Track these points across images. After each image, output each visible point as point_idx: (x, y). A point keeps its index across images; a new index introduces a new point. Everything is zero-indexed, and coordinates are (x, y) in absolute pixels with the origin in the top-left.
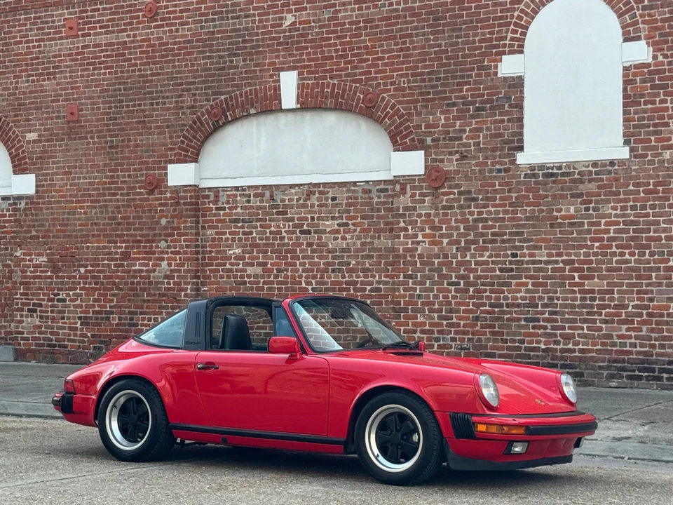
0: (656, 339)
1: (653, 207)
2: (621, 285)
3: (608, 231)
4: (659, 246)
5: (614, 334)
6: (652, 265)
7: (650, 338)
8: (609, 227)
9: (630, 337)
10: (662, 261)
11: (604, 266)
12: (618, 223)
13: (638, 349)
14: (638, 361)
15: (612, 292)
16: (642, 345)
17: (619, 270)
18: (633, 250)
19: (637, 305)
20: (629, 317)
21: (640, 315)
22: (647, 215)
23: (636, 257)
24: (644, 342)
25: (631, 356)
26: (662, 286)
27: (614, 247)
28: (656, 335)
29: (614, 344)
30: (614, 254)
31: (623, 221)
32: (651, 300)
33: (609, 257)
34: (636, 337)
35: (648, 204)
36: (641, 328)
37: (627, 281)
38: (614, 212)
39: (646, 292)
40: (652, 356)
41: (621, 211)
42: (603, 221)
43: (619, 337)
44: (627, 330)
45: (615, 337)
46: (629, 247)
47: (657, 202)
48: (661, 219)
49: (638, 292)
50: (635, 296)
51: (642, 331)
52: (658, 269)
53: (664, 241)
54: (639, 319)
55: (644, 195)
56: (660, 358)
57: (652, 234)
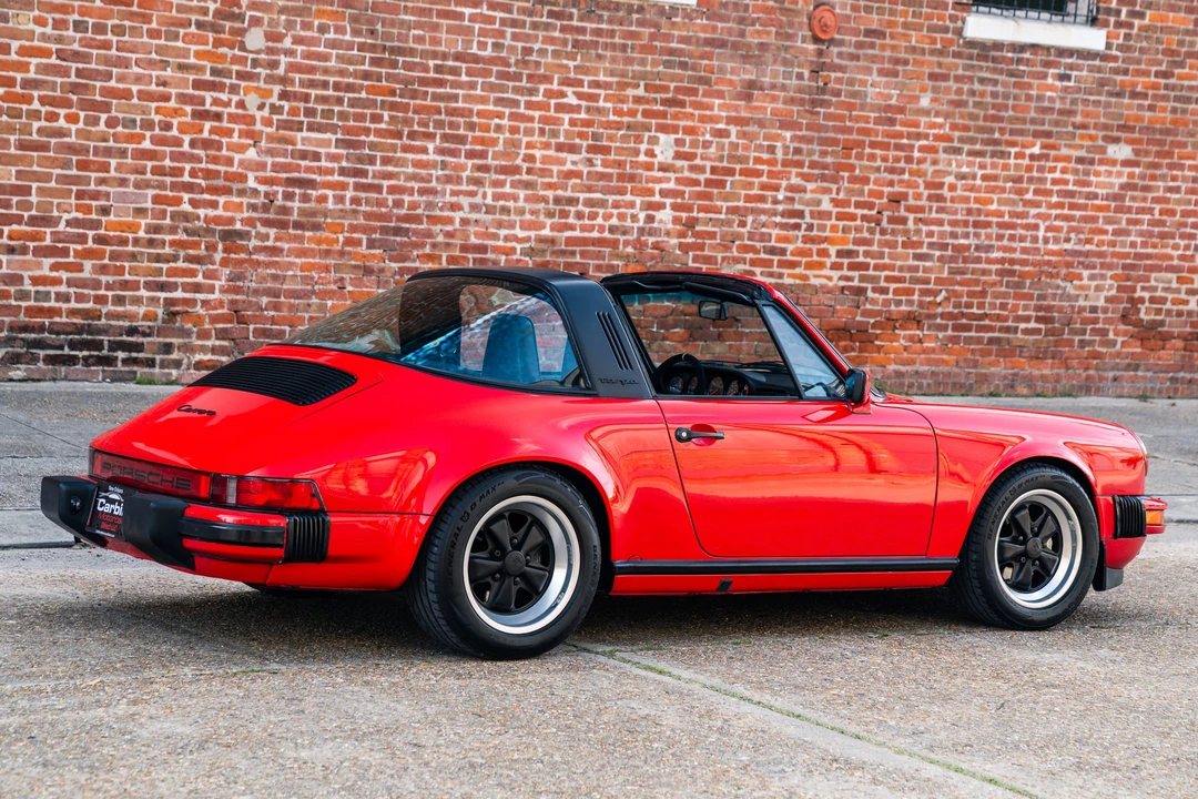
0: (109, 287)
1: (120, 30)
2: (48, 178)
3: (24, 67)
4: (126, 109)
5: (26, 274)
6: (111, 143)
7: (96, 285)
8: (26, 59)
9: (57, 282)
10: (131, 138)
11: (12, 138)
12: (46, 53)
13: (73, 305)
14: (72, 329)
15: (26, 191)
16: (80, 298)
17: (44, 147)
18: (74, 110)
19: (76, 219)
20: (60, 242)
21: (82, 239)
22: (106, 45)
23: (81, 125)
24: (86, 291)
25: (57, 319)
26: (127, 186)
27: (36, 102)
28: (110, 279)
29: (24, 295)
30: (35, 115)
31: (57, 50)
32: (105, 211)
33: (24, 120)
34: (70, 283)
35: (110, 23)
36: (82, 265)
37: (59, 171)
38: (39, 30)
39: (95, 196)
40: (99, 318)
41: (54, 28)
42: (15, 45)
43: (35, 281)
44: (54, 267)
45: (27, 281)
46: (67, 104)
47: (127, 23)
48: (134, 56)
49: (80, 195)
50: (73, 201)
51: (82, 271)
52: (123, 153)
53: (135, 101)
54: (79, 247)
55: (102, 5)
56: (113, 323)
57: (113, 83)
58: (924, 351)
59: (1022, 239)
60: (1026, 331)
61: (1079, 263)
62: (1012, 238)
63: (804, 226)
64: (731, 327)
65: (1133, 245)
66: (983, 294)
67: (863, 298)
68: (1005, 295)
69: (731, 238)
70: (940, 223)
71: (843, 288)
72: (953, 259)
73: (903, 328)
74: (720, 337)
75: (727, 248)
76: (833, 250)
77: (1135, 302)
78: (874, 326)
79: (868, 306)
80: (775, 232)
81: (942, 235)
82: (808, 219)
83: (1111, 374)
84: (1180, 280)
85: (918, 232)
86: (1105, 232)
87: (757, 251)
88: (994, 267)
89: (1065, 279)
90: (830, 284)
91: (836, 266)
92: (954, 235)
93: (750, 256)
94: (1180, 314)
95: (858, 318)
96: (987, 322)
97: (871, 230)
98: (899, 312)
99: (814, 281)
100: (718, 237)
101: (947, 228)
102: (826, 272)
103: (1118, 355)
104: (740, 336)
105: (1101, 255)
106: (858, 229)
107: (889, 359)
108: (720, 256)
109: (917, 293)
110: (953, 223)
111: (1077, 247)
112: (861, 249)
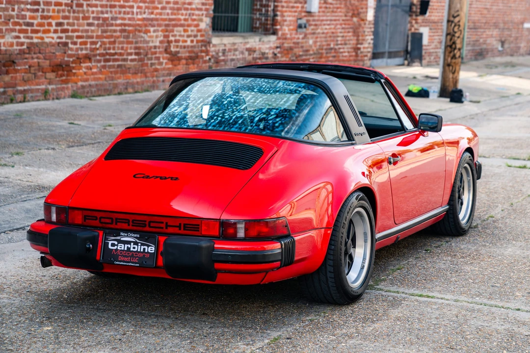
58: (93, 74)
59: (128, 13)
60: (132, 60)
61: (150, 24)
62: (125, 13)
63: (40, 10)
64: (11, 66)
65: (168, 14)
66: (114, 42)
67: (67, 48)
68: (122, 43)
69: (8, 18)
70: (96, 6)
71: (59, 43)
72: (102, 25)
73: (84, 62)
74: (7, 73)
75: (7, 24)
76: (54, 23)
77: (169, 42)
78: (73, 62)
79: (70, 52)
80: (28, 14)
81: (98, 12)
82: (42, 6)
83: (161, 79)
84: (185, 31)
85: (88, 11)
86: (157, 8)
87: (20, 25)
88: (118, 28)
89: (144, 33)
90: (53, 41)
91: (56, 31)
92: (102, 13)
93: (18, 28)
94: (185, 47)
95: (66, 59)
96: (116, 57)
97: (69, 12)
98: (82, 54)
99: (47, 40)
100: (3, 17)
101: (99, 9)
102: (51, 35)
103: (164, 69)
104: (17, 71)
105: (157, 20)
106: (64, 11)
107: (78, 79)
108: (4, 28)
109: (89, 44)
110: (102, 6)
111: (149, 16)
112: (65, 21)
